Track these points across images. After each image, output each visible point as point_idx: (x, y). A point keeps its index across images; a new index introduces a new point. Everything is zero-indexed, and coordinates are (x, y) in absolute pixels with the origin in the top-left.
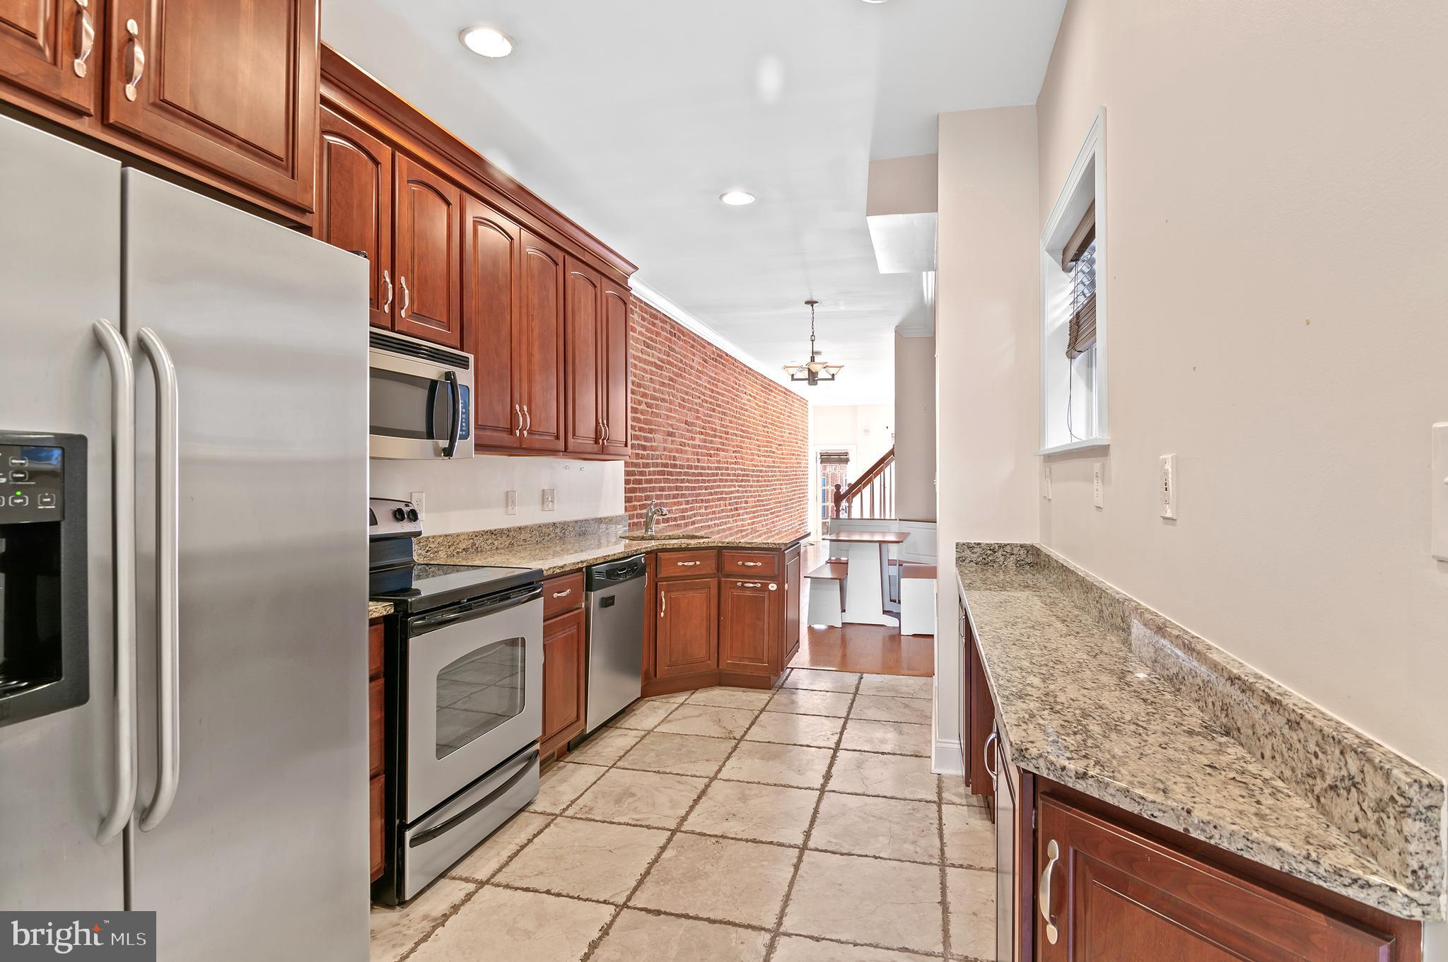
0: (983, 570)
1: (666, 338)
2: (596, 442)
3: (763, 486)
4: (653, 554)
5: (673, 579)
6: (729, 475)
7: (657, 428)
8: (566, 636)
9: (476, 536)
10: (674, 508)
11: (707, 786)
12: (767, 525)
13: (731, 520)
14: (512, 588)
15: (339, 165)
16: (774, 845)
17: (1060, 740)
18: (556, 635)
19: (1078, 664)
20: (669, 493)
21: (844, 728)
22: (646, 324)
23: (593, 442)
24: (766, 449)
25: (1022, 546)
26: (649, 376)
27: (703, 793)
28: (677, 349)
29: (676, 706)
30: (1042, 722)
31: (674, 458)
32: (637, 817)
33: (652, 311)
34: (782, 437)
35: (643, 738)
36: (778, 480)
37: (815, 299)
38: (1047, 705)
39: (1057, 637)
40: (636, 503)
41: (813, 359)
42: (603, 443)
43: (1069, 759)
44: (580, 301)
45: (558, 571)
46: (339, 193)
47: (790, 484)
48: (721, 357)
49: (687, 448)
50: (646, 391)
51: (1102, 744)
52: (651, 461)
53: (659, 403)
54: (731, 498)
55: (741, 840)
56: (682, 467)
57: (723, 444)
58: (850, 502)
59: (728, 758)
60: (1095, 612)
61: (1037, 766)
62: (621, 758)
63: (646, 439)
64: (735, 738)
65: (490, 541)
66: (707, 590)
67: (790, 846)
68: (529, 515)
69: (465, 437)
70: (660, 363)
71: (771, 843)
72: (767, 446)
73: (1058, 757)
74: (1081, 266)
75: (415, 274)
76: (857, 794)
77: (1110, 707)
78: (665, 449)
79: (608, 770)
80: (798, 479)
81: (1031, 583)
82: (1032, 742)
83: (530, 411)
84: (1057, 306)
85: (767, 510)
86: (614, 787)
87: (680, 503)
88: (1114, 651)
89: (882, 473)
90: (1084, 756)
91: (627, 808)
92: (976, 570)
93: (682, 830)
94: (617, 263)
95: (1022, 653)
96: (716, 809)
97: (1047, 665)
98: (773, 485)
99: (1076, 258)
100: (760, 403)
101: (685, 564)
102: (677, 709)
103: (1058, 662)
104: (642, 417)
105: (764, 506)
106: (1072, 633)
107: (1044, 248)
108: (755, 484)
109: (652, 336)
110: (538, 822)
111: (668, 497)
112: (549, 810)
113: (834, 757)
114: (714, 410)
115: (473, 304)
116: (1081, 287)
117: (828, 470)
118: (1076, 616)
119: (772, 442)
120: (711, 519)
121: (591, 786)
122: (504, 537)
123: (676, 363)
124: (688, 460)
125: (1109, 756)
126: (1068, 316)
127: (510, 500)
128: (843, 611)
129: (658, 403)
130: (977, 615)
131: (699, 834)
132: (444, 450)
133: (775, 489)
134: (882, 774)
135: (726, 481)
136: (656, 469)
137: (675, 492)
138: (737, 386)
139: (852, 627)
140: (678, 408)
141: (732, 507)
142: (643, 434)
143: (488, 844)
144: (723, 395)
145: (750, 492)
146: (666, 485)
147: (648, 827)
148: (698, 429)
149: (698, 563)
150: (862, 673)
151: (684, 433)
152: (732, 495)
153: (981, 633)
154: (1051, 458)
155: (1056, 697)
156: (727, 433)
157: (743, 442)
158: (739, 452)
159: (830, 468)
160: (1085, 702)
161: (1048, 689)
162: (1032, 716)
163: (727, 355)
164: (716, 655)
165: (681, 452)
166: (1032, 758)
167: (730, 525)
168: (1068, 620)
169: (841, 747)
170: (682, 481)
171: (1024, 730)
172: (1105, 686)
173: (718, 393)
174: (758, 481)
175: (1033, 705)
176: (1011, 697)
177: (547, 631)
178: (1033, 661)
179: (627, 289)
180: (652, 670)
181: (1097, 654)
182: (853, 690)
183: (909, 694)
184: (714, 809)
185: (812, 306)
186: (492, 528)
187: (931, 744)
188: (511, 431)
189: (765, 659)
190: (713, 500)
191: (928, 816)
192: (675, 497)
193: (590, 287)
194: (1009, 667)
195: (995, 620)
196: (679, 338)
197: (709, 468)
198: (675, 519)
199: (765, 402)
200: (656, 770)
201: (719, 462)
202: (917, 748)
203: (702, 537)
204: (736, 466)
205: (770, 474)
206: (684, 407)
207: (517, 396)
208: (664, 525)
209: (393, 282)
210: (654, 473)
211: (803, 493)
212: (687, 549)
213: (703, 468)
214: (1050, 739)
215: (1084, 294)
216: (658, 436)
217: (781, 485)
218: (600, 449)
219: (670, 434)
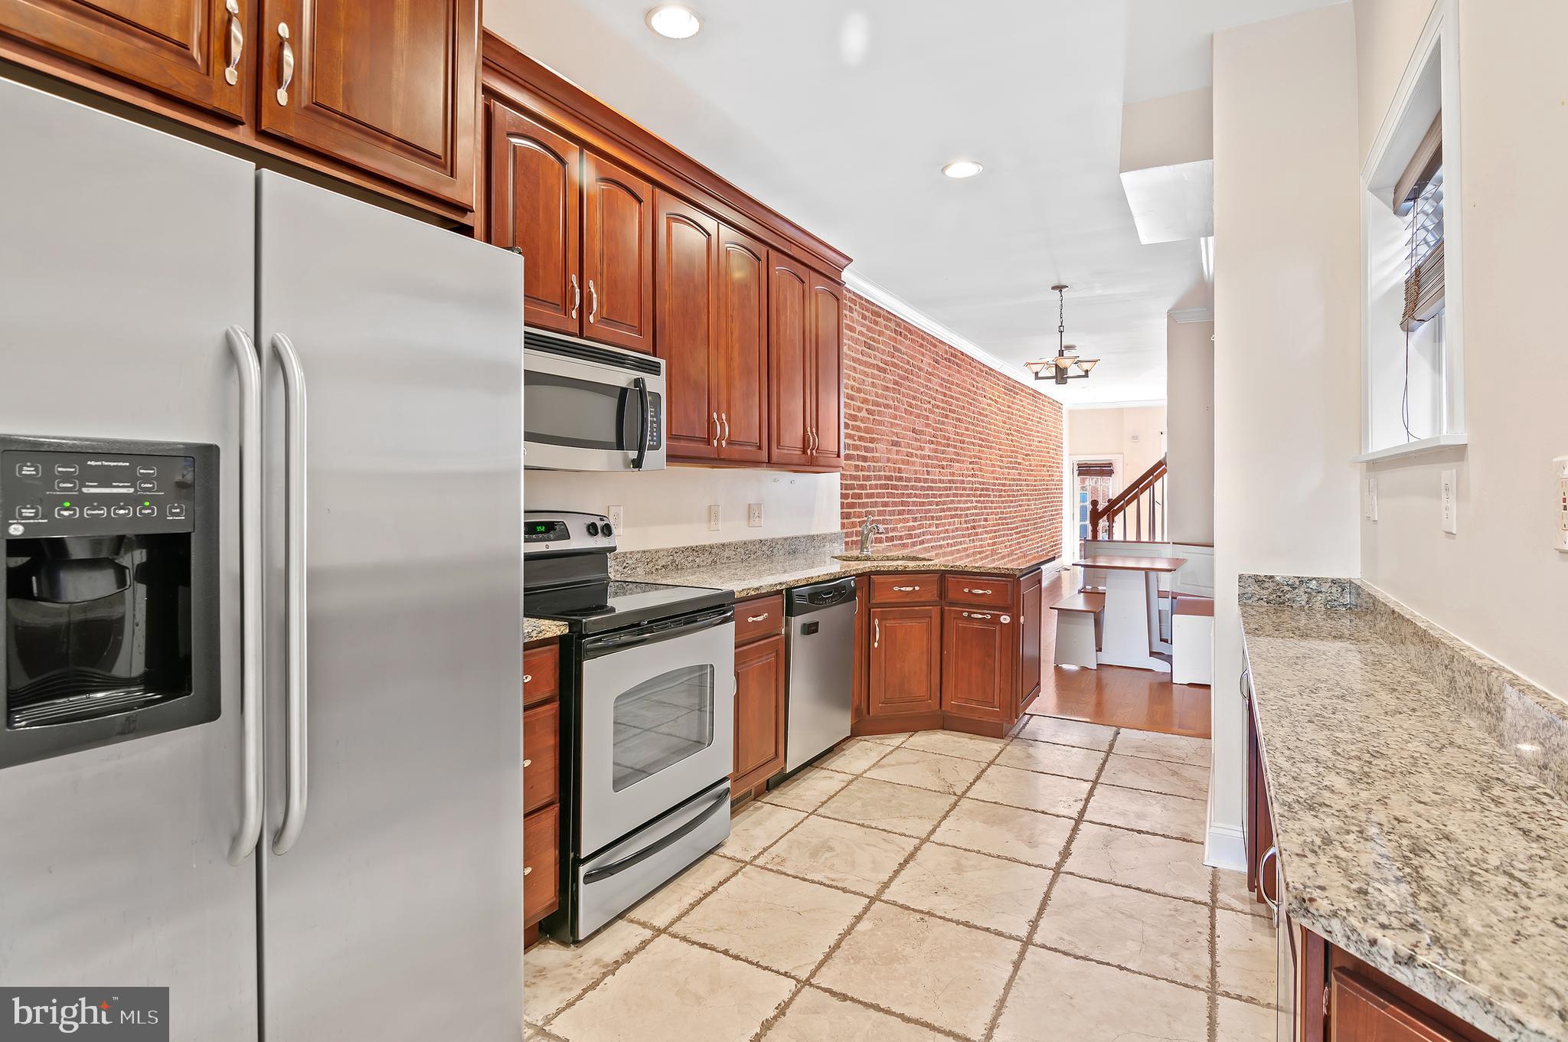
0: (1276, 611)
1: (890, 338)
2: (804, 452)
3: (1007, 502)
4: (865, 577)
5: (887, 605)
6: (964, 489)
7: (879, 437)
8: (763, 664)
9: (676, 553)
10: (899, 526)
11: (917, 849)
12: (1011, 546)
13: (967, 539)
14: (699, 611)
15: (524, 167)
16: (991, 933)
17: (1370, 890)
18: (751, 663)
19: (1412, 761)
20: (893, 509)
21: (1091, 793)
22: (867, 322)
23: (800, 453)
24: (1010, 459)
25: (1334, 582)
26: (870, 380)
27: (911, 856)
28: (903, 349)
29: (892, 748)
30: (1342, 853)
31: (900, 470)
32: (833, 876)
33: (874, 308)
34: (1030, 445)
35: (850, 783)
36: (1025, 495)
37: (1063, 283)
38: (1354, 824)
39: (1379, 714)
40: (854, 520)
41: (1061, 353)
42: (812, 453)
43: (1383, 926)
44: (786, 299)
45: (753, 593)
46: (525, 197)
47: (1039, 499)
48: (955, 356)
49: (915, 459)
50: (867, 396)
51: (1445, 905)
52: (872, 474)
53: (882, 409)
54: (967, 515)
55: (951, 920)
56: (908, 480)
57: (958, 454)
58: (1111, 521)
59: (944, 817)
60: (1443, 681)
61: (1329, 929)
62: (823, 803)
63: (867, 449)
64: (955, 794)
65: (691, 558)
66: (928, 619)
67: (1011, 937)
68: (733, 531)
69: (657, 447)
70: (884, 366)
71: (987, 930)
72: (1011, 457)
73: (1365, 920)
74: (1424, 205)
75: (605, 277)
76: (1101, 881)
77: (1462, 838)
78: (888, 460)
79: (808, 816)
80: (1050, 493)
81: (1347, 632)
82: (1322, 888)
83: (729, 420)
84: (1386, 263)
85: (1012, 529)
86: (812, 838)
87: (906, 521)
88: (1473, 743)
89: (1152, 487)
90: (1412, 926)
91: (823, 863)
92: (1267, 611)
93: (882, 898)
94: (828, 255)
95: (1321, 736)
96: (925, 878)
97: (1360, 759)
98: (1019, 501)
99: (1414, 196)
100: (1002, 408)
101: (902, 589)
102: (892, 752)
103: (1378, 755)
104: (862, 425)
105: (1007, 524)
106: (1405, 709)
107: (1366, 187)
108: (997, 499)
109: (874, 335)
110: (727, 868)
111: (892, 513)
112: (739, 856)
113: (1075, 830)
114: (946, 416)
115: (667, 306)
116: (1422, 234)
117: (1087, 483)
118: (1412, 684)
119: (1017, 452)
120: (943, 539)
121: (786, 834)
122: (706, 554)
123: (901, 364)
124: (916, 472)
125: (1456, 931)
126: (1403, 275)
127: (713, 515)
128: (1099, 649)
129: (880, 409)
130: (1260, 674)
131: (902, 906)
132: (633, 461)
133: (1021, 506)
134: (1137, 858)
135: (962, 495)
136: (879, 482)
137: (901, 508)
138: (974, 389)
139: (1110, 669)
140: (904, 415)
141: (969, 525)
142: (863, 444)
143: (671, 886)
144: (957, 399)
145: (990, 508)
146: (890, 499)
147: (844, 890)
148: (928, 438)
149: (917, 588)
150: (1119, 727)
151: (910, 442)
152: (969, 512)
153: (1262, 702)
154: (1376, 465)
155: (1370, 812)
156: (963, 442)
157: (982, 452)
158: (977, 463)
159: (1091, 481)
160: (1419, 827)
161: (1357, 799)
162: (1327, 841)
163: (962, 354)
164: (939, 695)
165: (908, 463)
166: (1321, 916)
167: (966, 546)
168: (1400, 689)
169: (1085, 818)
170: (909, 496)
171: (1312, 865)
172: (1455, 801)
173: (952, 397)
174: (1000, 496)
175: (1330, 823)
176: (1296, 807)
177: (739, 660)
178: (1338, 750)
179: (839, 284)
180: (864, 706)
181: (1444, 746)
182: (1106, 748)
183: (1179, 758)
184: (922, 878)
185: (1060, 291)
186: (694, 544)
187: (1205, 825)
188: (708, 441)
189: (996, 703)
190: (945, 517)
191: (1195, 922)
192: (900, 513)
193: (797, 283)
194: (1298, 756)
195: (1285, 683)
196: (906, 337)
197: (941, 481)
198: (901, 538)
199: (1009, 407)
200: (861, 822)
201: (953, 474)
202: (1185, 830)
203: (924, 559)
204: (973, 479)
205: (1015, 488)
206: (911, 413)
207: (714, 403)
208: (888, 544)
209: (581, 287)
210: (876, 487)
211: (1055, 510)
212: (904, 572)
213: (933, 481)
214: (1355, 886)
215: (1427, 243)
216: (881, 446)
217: (1029, 500)
218: (809, 460)
219: (895, 444)
